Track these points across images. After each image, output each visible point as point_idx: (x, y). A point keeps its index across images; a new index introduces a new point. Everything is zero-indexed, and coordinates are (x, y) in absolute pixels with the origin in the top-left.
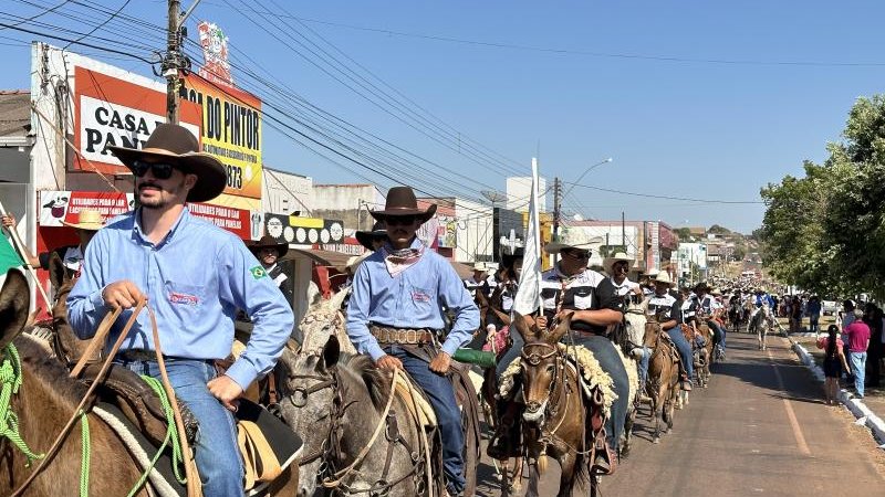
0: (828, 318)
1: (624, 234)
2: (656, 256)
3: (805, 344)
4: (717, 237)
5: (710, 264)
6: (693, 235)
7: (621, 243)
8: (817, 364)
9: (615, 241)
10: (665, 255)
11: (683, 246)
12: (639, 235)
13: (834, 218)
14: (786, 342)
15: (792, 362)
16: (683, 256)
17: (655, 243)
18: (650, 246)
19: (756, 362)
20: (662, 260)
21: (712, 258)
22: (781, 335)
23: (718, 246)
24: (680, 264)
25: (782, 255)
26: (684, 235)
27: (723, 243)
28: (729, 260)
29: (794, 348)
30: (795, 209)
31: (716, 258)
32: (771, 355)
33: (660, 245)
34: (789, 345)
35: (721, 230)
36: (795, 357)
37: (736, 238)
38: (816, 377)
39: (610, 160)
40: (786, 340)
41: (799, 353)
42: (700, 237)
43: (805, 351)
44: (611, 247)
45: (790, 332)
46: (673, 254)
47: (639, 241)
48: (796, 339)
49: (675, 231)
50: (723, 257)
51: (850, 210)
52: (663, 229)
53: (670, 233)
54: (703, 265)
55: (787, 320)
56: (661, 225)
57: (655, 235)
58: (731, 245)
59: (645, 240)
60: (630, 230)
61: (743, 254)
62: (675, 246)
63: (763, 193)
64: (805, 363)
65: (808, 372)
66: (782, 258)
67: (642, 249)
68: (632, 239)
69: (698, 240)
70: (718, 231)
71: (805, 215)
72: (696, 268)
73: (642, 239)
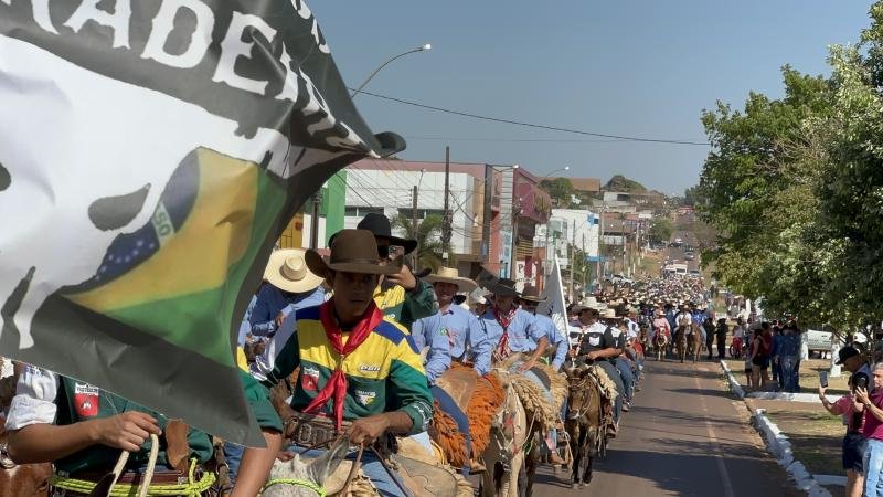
0: (816, 363)
1: (447, 191)
2: (506, 235)
3: (774, 416)
4: (621, 198)
5: (607, 250)
6: (577, 193)
7: (440, 205)
8: (796, 457)
9: (431, 201)
10: (524, 232)
11: (558, 215)
12: (476, 192)
13: (838, 187)
14: (740, 409)
15: (752, 451)
16: (558, 234)
17: (505, 207)
18: (495, 214)
19: (685, 448)
20: (517, 242)
21: (609, 240)
22: (732, 394)
23: (623, 217)
24: (551, 249)
25: (739, 241)
26: (560, 192)
27: (632, 211)
28: (642, 244)
29: (755, 422)
30: (764, 156)
31: (619, 240)
32: (713, 435)
33: (515, 213)
34: (745, 416)
35: (629, 185)
36: (756, 440)
37: (655, 203)
38: (794, 482)
39: (428, 47)
40: (740, 406)
41: (763, 433)
42: (589, 198)
43: (774, 429)
44: (421, 213)
45: (748, 391)
46: (540, 230)
47: (476, 202)
48: (759, 405)
49: (545, 183)
50: (630, 237)
51: (865, 175)
52: (521, 181)
53: (534, 188)
54: (593, 251)
55: (741, 365)
56: (519, 174)
57: (506, 192)
58: (646, 215)
59: (487, 201)
60: (460, 181)
61: (667, 234)
62: (543, 216)
63: (708, 121)
64: (773, 451)
65: (780, 471)
66: (737, 248)
67: (479, 219)
68: (462, 198)
69: (585, 204)
70: (623, 187)
71: (783, 169)
72: (579, 258)
73: (482, 197)
